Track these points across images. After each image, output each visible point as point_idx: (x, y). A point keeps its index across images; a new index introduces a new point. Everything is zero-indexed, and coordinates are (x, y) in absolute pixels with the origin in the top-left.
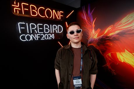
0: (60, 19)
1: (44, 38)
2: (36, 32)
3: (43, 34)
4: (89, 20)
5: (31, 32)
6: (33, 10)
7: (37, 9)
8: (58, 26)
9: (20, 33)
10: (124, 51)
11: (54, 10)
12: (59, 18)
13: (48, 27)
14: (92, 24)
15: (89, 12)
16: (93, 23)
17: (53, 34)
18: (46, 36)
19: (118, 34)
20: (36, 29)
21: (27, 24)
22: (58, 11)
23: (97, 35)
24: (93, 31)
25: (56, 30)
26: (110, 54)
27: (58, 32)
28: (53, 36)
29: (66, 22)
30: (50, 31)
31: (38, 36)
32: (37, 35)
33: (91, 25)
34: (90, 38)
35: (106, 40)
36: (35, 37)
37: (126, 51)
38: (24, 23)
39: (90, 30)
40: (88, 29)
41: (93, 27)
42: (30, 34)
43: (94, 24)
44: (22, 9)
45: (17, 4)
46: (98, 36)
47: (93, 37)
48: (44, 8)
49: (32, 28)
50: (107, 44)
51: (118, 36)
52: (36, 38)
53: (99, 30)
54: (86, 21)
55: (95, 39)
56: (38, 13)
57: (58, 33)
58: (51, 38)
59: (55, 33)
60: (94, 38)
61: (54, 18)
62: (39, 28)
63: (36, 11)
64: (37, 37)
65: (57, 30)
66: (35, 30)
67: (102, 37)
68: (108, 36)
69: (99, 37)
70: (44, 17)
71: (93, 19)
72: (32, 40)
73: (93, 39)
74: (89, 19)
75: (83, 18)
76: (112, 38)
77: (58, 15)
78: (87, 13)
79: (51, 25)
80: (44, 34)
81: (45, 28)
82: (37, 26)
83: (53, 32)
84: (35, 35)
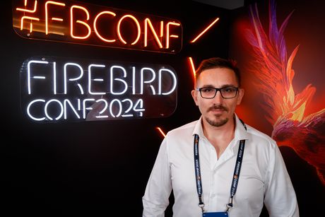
0: (168, 47)
1: (107, 112)
2: (82, 93)
3: (104, 97)
5: (65, 93)
6: (78, 21)
7: (92, 17)
8: (160, 71)
9: (30, 93)
11: (147, 20)
12: (164, 44)
13: (125, 76)
14: (283, 66)
15: (272, 23)
16: (286, 63)
17: (141, 101)
18: (116, 106)
20: (84, 82)
21: (55, 63)
22: (162, 23)
25: (152, 84)
27: (157, 91)
28: (138, 107)
29: (190, 58)
30: (130, 89)
31: (88, 104)
32: (84, 101)
34: (280, 118)
36: (76, 108)
38: (47, 63)
39: (278, 88)
40: (272, 85)
41: (290, 80)
42: (62, 97)
43: (292, 68)
44: (45, 19)
45: (30, 6)
46: (306, 114)
47: (291, 115)
48: (114, 15)
49: (68, 78)
52: (80, 113)
55: (296, 122)
56: (92, 30)
57: (157, 96)
58: (132, 112)
59: (147, 96)
60: (293, 118)
61: (146, 45)
62: (93, 77)
63: (88, 22)
64: (82, 109)
65: (155, 84)
66: (79, 85)
70: (114, 41)
71: (287, 50)
72: (65, 118)
73: (289, 122)
75: (254, 44)
77: (162, 35)
78: (265, 29)
79: (134, 68)
81: (114, 77)
82: (87, 71)
83: (142, 93)
84: (79, 100)
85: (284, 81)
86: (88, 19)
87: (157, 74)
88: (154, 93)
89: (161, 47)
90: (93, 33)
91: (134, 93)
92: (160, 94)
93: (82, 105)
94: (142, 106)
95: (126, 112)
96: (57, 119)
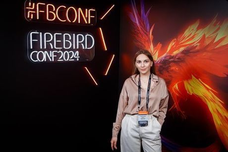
0: (89, 23)
1: (62, 58)
2: (52, 48)
3: (61, 50)
4: (144, 27)
6: (50, 12)
7: (56, 9)
8: (86, 36)
9: (32, 48)
10: (191, 78)
11: (80, 9)
12: (87, 21)
13: (70, 39)
17: (77, 52)
18: (66, 54)
19: (183, 52)
20: (52, 42)
21: (41, 33)
22: (86, 10)
23: (157, 54)
24: (152, 46)
25: (82, 43)
26: (176, 86)
28: (76, 55)
29: (100, 28)
30: (72, 46)
31: (55, 54)
32: (53, 52)
33: (148, 35)
35: (170, 63)
36: (50, 55)
37: (193, 77)
38: (38, 33)
41: (151, 40)
42: (44, 50)
43: (152, 35)
44: (37, 11)
48: (65, 7)
49: (46, 40)
50: (172, 68)
51: (183, 55)
52: (51, 58)
53: (159, 45)
54: (138, 27)
56: (56, 16)
57: (85, 49)
58: (73, 58)
59: (80, 50)
61: (79, 22)
62: (56, 40)
63: (54, 12)
64: (52, 56)
65: (84, 43)
66: (51, 44)
67: (165, 57)
68: (172, 55)
69: (160, 58)
70: (65, 21)
72: (45, 60)
74: (144, 24)
76: (177, 59)
77: (87, 16)
79: (74, 35)
80: (63, 50)
81: (65, 40)
82: (54, 37)
83: (78, 48)
84: (51, 52)
85: (148, 41)
86: (54, 10)
87: (85, 38)
88: (84, 48)
89: (86, 23)
90: (56, 17)
91: (74, 48)
92: (86, 48)
93: (52, 54)
94: (78, 55)
95: (71, 58)
96: (42, 61)
